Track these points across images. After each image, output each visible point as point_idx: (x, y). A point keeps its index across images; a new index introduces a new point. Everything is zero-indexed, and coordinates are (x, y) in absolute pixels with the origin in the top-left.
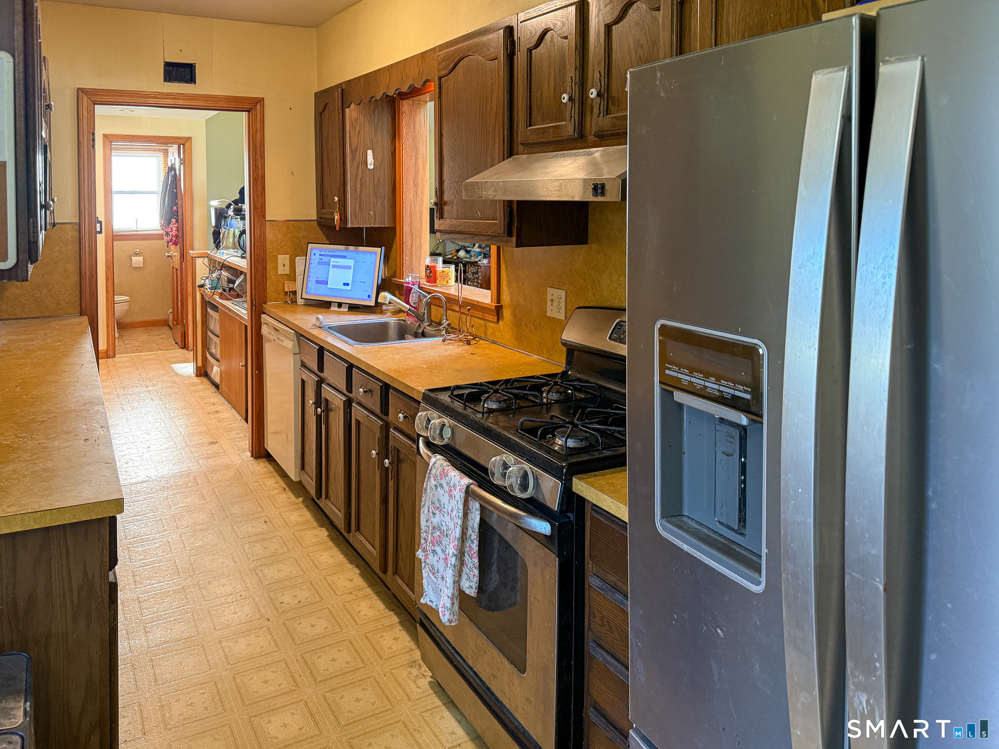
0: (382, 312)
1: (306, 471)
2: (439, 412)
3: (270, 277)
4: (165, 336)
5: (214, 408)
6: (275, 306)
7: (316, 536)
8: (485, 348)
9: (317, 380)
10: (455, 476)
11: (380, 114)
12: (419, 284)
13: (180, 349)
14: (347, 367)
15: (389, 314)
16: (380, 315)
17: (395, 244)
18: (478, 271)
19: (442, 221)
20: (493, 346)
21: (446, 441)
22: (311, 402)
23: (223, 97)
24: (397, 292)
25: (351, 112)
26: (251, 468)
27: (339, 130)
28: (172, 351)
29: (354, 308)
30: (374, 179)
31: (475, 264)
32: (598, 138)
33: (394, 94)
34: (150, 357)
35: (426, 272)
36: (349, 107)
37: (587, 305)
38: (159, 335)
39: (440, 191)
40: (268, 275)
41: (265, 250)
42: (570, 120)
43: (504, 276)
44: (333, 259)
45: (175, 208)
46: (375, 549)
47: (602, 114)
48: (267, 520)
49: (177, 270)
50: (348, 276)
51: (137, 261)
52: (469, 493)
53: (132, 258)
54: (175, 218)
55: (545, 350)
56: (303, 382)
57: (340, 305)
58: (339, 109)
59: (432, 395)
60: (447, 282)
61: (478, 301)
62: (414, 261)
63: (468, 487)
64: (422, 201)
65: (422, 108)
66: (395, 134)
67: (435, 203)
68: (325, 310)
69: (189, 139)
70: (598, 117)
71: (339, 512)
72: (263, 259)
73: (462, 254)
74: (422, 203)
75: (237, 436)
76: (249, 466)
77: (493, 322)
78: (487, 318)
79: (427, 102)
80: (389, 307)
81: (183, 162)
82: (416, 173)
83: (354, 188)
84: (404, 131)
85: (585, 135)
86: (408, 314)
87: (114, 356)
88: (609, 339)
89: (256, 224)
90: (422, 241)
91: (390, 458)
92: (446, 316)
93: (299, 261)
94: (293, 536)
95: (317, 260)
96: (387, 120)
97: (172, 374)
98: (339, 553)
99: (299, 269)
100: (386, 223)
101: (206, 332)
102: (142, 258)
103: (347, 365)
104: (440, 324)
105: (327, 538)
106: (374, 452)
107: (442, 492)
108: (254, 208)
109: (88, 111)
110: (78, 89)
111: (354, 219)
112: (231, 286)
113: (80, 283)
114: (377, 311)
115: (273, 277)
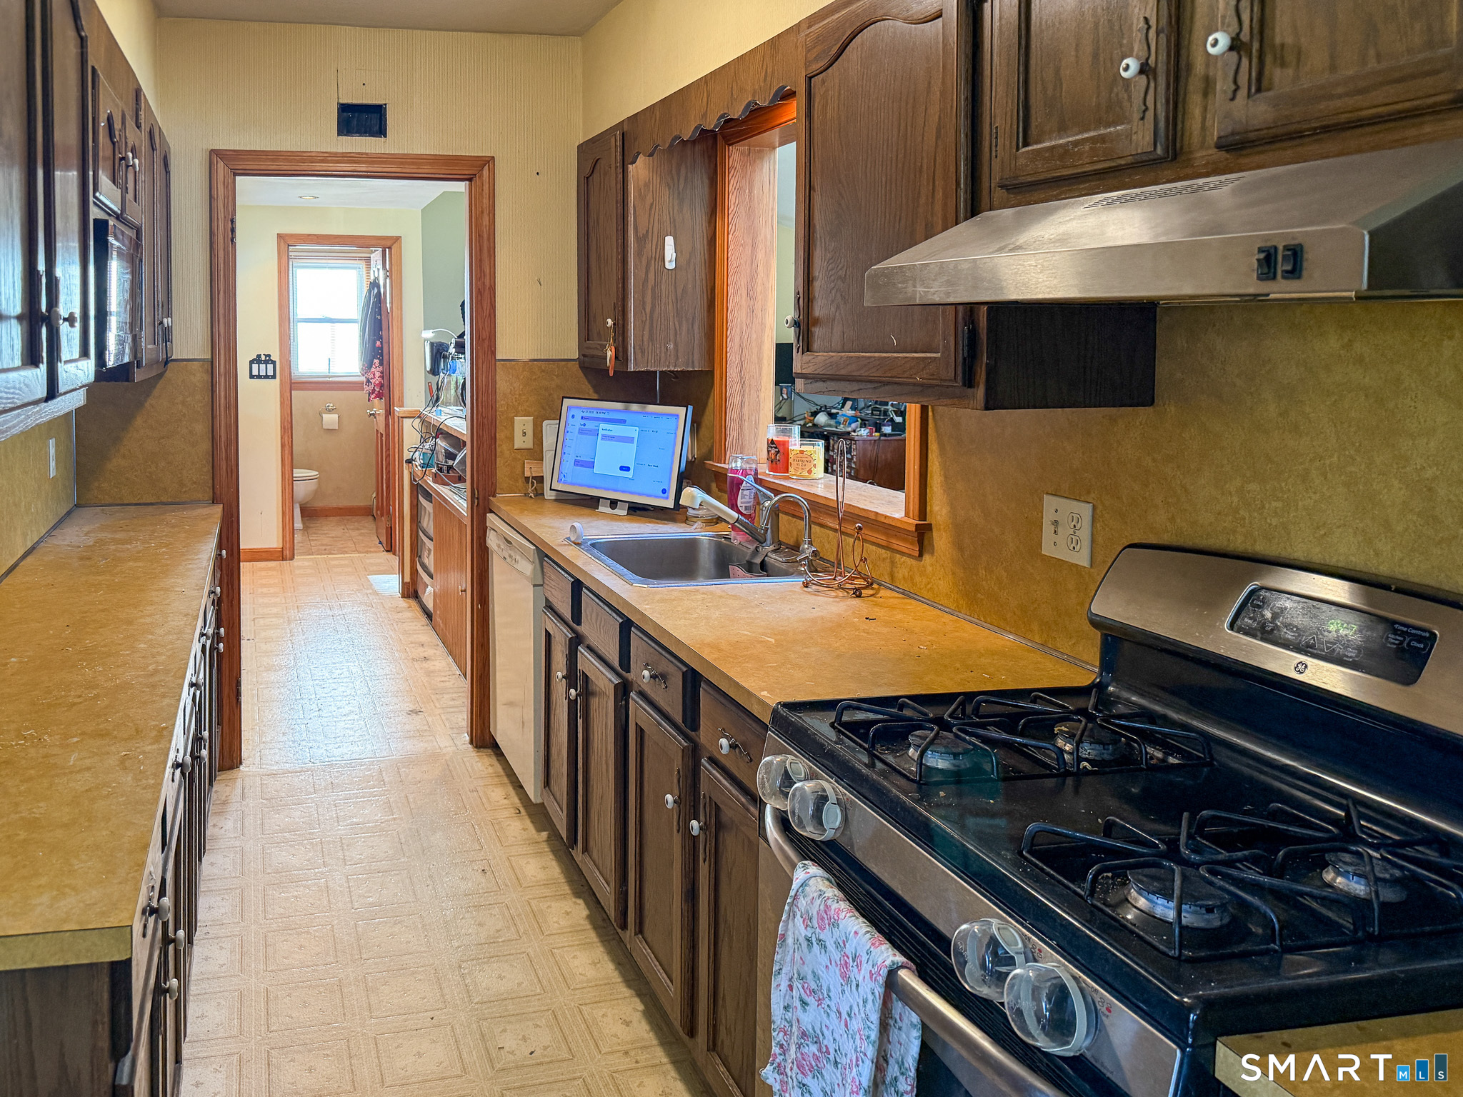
0: (687, 520)
1: (552, 788)
2: (809, 761)
3: (501, 452)
4: (366, 533)
5: (421, 652)
6: (509, 502)
7: (568, 913)
8: (892, 608)
9: (570, 636)
10: (856, 933)
11: (689, 173)
12: (756, 474)
13: (385, 553)
14: (621, 624)
15: (699, 524)
16: (683, 525)
17: (711, 400)
18: (850, 447)
19: (807, 357)
20: (911, 604)
21: (829, 835)
22: (560, 674)
23: (430, 157)
24: (714, 486)
25: (639, 170)
26: (468, 764)
27: (617, 203)
28: (372, 554)
29: (636, 510)
30: (675, 288)
31: (845, 435)
32: (1227, 151)
33: (716, 126)
34: (342, 562)
35: (768, 451)
36: (633, 162)
37: (1153, 540)
38: (358, 529)
39: (805, 299)
40: (498, 450)
41: (493, 408)
42: (1142, 119)
43: (935, 468)
44: (603, 426)
45: (378, 343)
46: (672, 981)
47: (1243, 92)
48: (487, 868)
49: (382, 434)
50: (628, 454)
51: (330, 419)
52: (891, 983)
53: (324, 415)
54: (379, 359)
55: (1035, 626)
56: (548, 635)
57: (614, 504)
58: (616, 167)
59: (793, 717)
60: (810, 472)
61: (877, 513)
62: (746, 432)
63: (892, 973)
64: (763, 324)
65: (766, 159)
66: (715, 207)
67: (795, 323)
68: (587, 511)
69: (398, 238)
70: (1233, 99)
71: (606, 885)
72: (492, 423)
73: (822, 419)
74: (762, 330)
75: (452, 703)
76: (465, 759)
77: (910, 556)
78: (895, 547)
79: (774, 148)
80: (700, 512)
81: (389, 274)
82: (753, 276)
83: (641, 304)
84: (732, 200)
85: (1186, 149)
86: (734, 528)
87: (292, 558)
88: (1232, 627)
89: (480, 365)
90: (762, 395)
91: (702, 817)
92: (810, 537)
93: (549, 427)
94: (527, 908)
95: (578, 426)
96: (702, 182)
97: (368, 592)
98: (606, 958)
99: (548, 441)
100: (696, 363)
101: (417, 532)
102: (337, 416)
103: (621, 621)
104: (796, 548)
105: (586, 922)
106: (669, 797)
107: (823, 960)
108: (478, 338)
109: (226, 186)
110: (212, 151)
111: (639, 356)
112: (450, 462)
113: (213, 452)
114: (679, 517)
115: (507, 453)
